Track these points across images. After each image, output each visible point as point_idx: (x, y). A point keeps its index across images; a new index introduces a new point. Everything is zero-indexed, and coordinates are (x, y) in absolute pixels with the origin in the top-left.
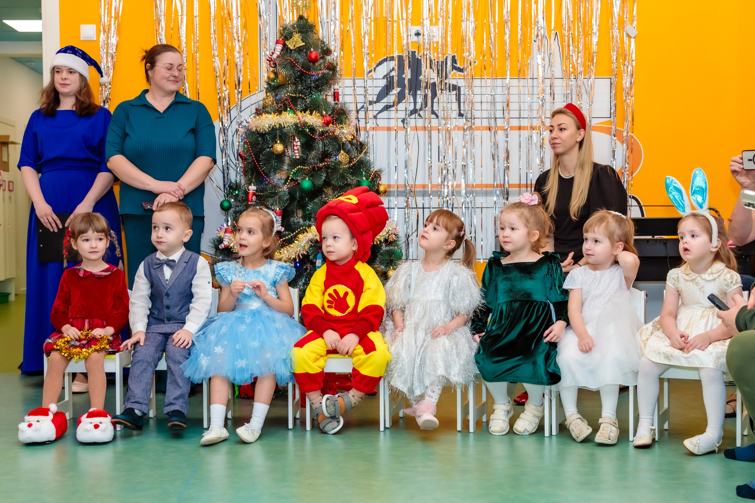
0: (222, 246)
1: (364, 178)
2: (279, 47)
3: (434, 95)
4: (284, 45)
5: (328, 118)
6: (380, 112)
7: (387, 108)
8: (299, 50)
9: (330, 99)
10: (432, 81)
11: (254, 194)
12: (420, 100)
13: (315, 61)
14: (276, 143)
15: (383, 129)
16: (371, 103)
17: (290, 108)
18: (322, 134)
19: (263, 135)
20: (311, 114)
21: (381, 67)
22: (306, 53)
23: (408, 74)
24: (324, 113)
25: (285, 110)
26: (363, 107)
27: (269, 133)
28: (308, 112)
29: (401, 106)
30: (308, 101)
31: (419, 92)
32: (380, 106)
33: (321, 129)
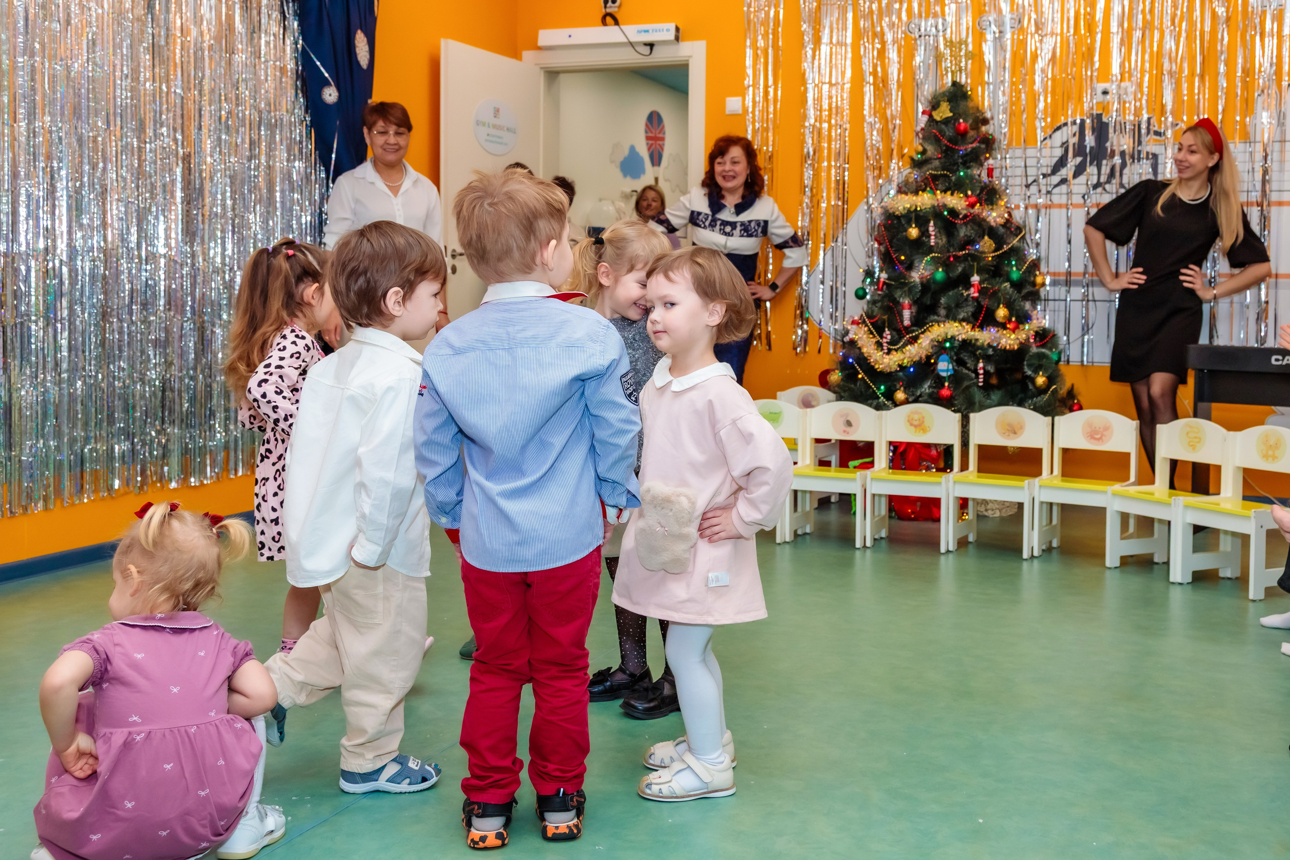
0: (847, 339)
1: (1015, 268)
2: (925, 118)
3: (1123, 165)
4: (931, 116)
5: (973, 199)
6: (1056, 186)
7: (1064, 181)
8: (946, 121)
9: (984, 177)
10: (1122, 149)
11: (884, 283)
12: (1105, 170)
13: (963, 134)
14: (911, 226)
15: (1060, 206)
16: (1045, 176)
17: (931, 188)
18: (966, 216)
19: (898, 218)
20: (952, 194)
21: (1058, 133)
22: (954, 124)
23: (1090, 140)
24: (969, 193)
25: (924, 190)
26: (1035, 181)
27: (903, 216)
28: (949, 193)
29: (1082, 179)
30: (953, 178)
31: (1104, 162)
32: (1056, 179)
33: (964, 212)
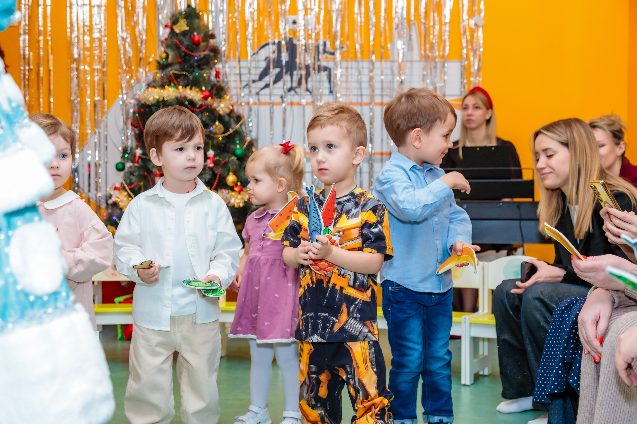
0: (110, 202)
1: (238, 146)
2: (168, 30)
3: (308, 75)
4: (172, 29)
5: (207, 93)
6: (262, 89)
7: (267, 86)
8: (184, 33)
9: (213, 78)
10: (307, 63)
11: (140, 157)
12: (295, 78)
13: (197, 44)
15: (265, 104)
16: (254, 81)
17: (174, 84)
18: (201, 106)
19: (149, 106)
20: (191, 89)
21: (263, 50)
22: (190, 36)
23: (285, 57)
24: (204, 88)
25: (169, 85)
26: (247, 85)
27: (153, 105)
28: (188, 88)
29: (280, 84)
30: (191, 77)
31: (295, 72)
32: (262, 84)
33: (200, 103)
